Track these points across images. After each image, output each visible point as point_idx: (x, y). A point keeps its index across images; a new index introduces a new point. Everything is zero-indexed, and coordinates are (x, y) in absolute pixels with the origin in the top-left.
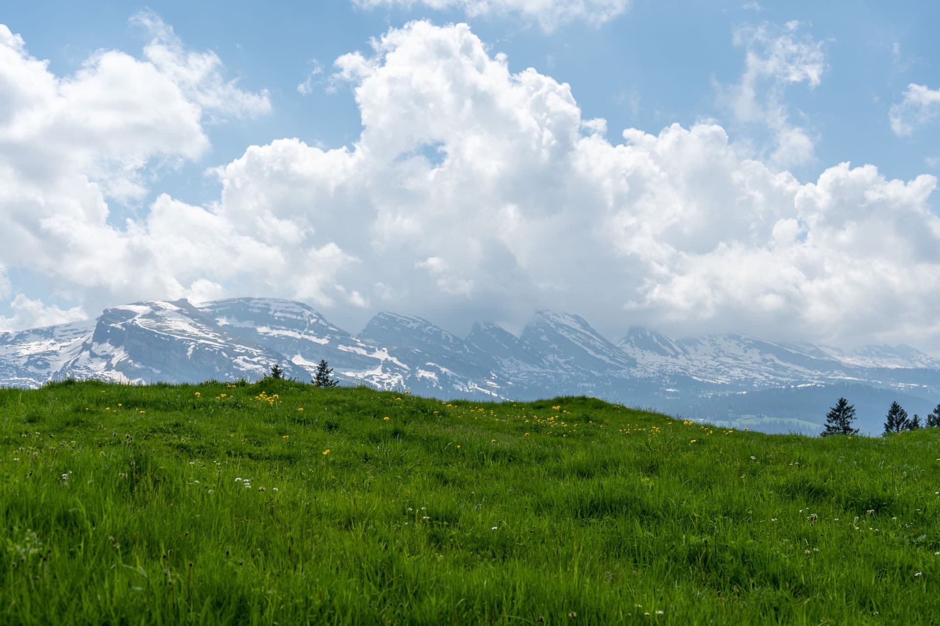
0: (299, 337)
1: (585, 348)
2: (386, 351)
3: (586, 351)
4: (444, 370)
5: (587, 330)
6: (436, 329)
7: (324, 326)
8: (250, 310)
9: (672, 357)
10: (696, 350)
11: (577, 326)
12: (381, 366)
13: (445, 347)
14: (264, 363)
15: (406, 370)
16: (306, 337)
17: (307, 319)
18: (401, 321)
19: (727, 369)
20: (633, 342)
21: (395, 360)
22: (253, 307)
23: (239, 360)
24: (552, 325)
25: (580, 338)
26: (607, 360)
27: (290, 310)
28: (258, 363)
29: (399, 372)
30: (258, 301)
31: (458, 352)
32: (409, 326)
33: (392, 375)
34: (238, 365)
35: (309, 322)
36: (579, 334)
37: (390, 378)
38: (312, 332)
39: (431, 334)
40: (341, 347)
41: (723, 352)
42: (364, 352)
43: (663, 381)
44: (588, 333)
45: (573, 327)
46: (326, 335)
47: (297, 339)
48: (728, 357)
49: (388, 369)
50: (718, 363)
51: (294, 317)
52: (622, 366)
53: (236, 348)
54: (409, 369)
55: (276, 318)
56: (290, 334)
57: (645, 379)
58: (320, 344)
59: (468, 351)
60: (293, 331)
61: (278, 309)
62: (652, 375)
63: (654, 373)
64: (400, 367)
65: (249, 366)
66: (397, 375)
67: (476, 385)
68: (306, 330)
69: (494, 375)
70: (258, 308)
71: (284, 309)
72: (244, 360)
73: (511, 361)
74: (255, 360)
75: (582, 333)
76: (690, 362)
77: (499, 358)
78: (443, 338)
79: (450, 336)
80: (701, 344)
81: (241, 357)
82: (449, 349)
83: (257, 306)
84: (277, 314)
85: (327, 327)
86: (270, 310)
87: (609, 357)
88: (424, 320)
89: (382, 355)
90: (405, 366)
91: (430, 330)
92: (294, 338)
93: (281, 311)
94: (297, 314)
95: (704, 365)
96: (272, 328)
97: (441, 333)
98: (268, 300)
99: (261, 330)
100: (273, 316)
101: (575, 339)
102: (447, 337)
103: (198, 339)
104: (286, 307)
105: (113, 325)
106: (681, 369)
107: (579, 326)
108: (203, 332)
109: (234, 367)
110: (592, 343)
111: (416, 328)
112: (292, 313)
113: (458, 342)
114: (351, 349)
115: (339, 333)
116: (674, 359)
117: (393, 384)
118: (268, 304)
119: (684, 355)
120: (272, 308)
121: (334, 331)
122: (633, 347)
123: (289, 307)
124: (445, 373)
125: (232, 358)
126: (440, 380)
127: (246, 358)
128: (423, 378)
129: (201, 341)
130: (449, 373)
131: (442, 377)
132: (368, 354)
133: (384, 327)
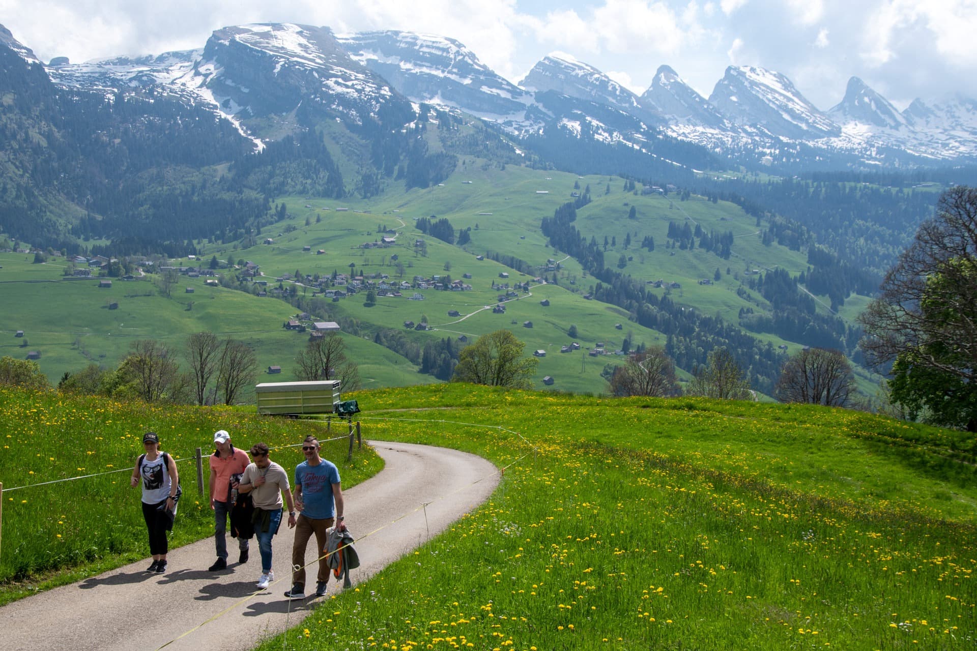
0: (442, 75)
1: (781, 111)
2: (534, 96)
3: (781, 115)
4: (589, 118)
5: (789, 91)
6: (603, 78)
7: (469, 64)
8: (398, 44)
9: (891, 128)
10: (928, 122)
11: (778, 87)
12: (525, 112)
13: (610, 99)
14: (359, 87)
15: (549, 117)
16: (449, 76)
17: (452, 56)
18: (566, 67)
19: (957, 144)
20: (847, 109)
21: (540, 106)
22: (401, 41)
23: (331, 82)
24: (746, 83)
25: (777, 100)
26: (804, 126)
27: (438, 45)
28: (353, 87)
29: (543, 119)
30: (407, 35)
31: (624, 105)
32: (574, 73)
33: (535, 122)
34: (328, 87)
35: (455, 59)
36: (777, 95)
37: (531, 125)
38: (455, 70)
39: (597, 83)
40: (485, 89)
41: (961, 125)
42: (508, 96)
43: (868, 153)
44: (789, 95)
45: (772, 86)
46: (470, 74)
47: (439, 78)
48: (967, 131)
49: (532, 115)
50: (948, 137)
51: (439, 53)
52: (822, 134)
53: (333, 70)
54: (554, 117)
55: (421, 53)
56: (433, 71)
57: (847, 149)
58: (462, 84)
59: (635, 104)
60: (436, 68)
61: (425, 44)
62: (856, 146)
63: (859, 144)
64: (545, 114)
65: (339, 89)
66: (540, 123)
67: (621, 137)
68: (450, 68)
69: (644, 126)
70: (406, 43)
71: (430, 44)
72: (337, 83)
73: (689, 121)
74: (349, 83)
75: (781, 94)
76: (912, 135)
77: (676, 117)
78: (610, 88)
79: (617, 87)
80: (936, 116)
81: (334, 79)
82: (614, 101)
83: (403, 40)
84: (425, 49)
85: (472, 65)
87: (807, 122)
88: (592, 68)
89: (528, 100)
90: (550, 113)
91: (597, 79)
92: (436, 76)
93: (428, 46)
94: (443, 50)
95: (930, 138)
96: (416, 65)
97: (608, 82)
98: (417, 34)
99: (404, 66)
100: (418, 51)
101: (770, 101)
102: (614, 88)
103: (293, 56)
104: (434, 42)
105: (222, 41)
106: (897, 141)
107: (780, 85)
108: (306, 52)
109: (324, 89)
110: (790, 105)
111: (582, 76)
112: (438, 48)
113: (626, 95)
114: (495, 91)
115: (483, 72)
116: (893, 130)
117: (531, 132)
118: (416, 38)
119: (906, 126)
120: (419, 42)
121: (479, 70)
122: (845, 115)
123: (437, 42)
124: (590, 122)
125: (323, 79)
126: (582, 129)
127: (340, 80)
128: (564, 127)
129: (295, 59)
130: (595, 123)
131: (586, 126)
132: (513, 97)
133: (547, 73)
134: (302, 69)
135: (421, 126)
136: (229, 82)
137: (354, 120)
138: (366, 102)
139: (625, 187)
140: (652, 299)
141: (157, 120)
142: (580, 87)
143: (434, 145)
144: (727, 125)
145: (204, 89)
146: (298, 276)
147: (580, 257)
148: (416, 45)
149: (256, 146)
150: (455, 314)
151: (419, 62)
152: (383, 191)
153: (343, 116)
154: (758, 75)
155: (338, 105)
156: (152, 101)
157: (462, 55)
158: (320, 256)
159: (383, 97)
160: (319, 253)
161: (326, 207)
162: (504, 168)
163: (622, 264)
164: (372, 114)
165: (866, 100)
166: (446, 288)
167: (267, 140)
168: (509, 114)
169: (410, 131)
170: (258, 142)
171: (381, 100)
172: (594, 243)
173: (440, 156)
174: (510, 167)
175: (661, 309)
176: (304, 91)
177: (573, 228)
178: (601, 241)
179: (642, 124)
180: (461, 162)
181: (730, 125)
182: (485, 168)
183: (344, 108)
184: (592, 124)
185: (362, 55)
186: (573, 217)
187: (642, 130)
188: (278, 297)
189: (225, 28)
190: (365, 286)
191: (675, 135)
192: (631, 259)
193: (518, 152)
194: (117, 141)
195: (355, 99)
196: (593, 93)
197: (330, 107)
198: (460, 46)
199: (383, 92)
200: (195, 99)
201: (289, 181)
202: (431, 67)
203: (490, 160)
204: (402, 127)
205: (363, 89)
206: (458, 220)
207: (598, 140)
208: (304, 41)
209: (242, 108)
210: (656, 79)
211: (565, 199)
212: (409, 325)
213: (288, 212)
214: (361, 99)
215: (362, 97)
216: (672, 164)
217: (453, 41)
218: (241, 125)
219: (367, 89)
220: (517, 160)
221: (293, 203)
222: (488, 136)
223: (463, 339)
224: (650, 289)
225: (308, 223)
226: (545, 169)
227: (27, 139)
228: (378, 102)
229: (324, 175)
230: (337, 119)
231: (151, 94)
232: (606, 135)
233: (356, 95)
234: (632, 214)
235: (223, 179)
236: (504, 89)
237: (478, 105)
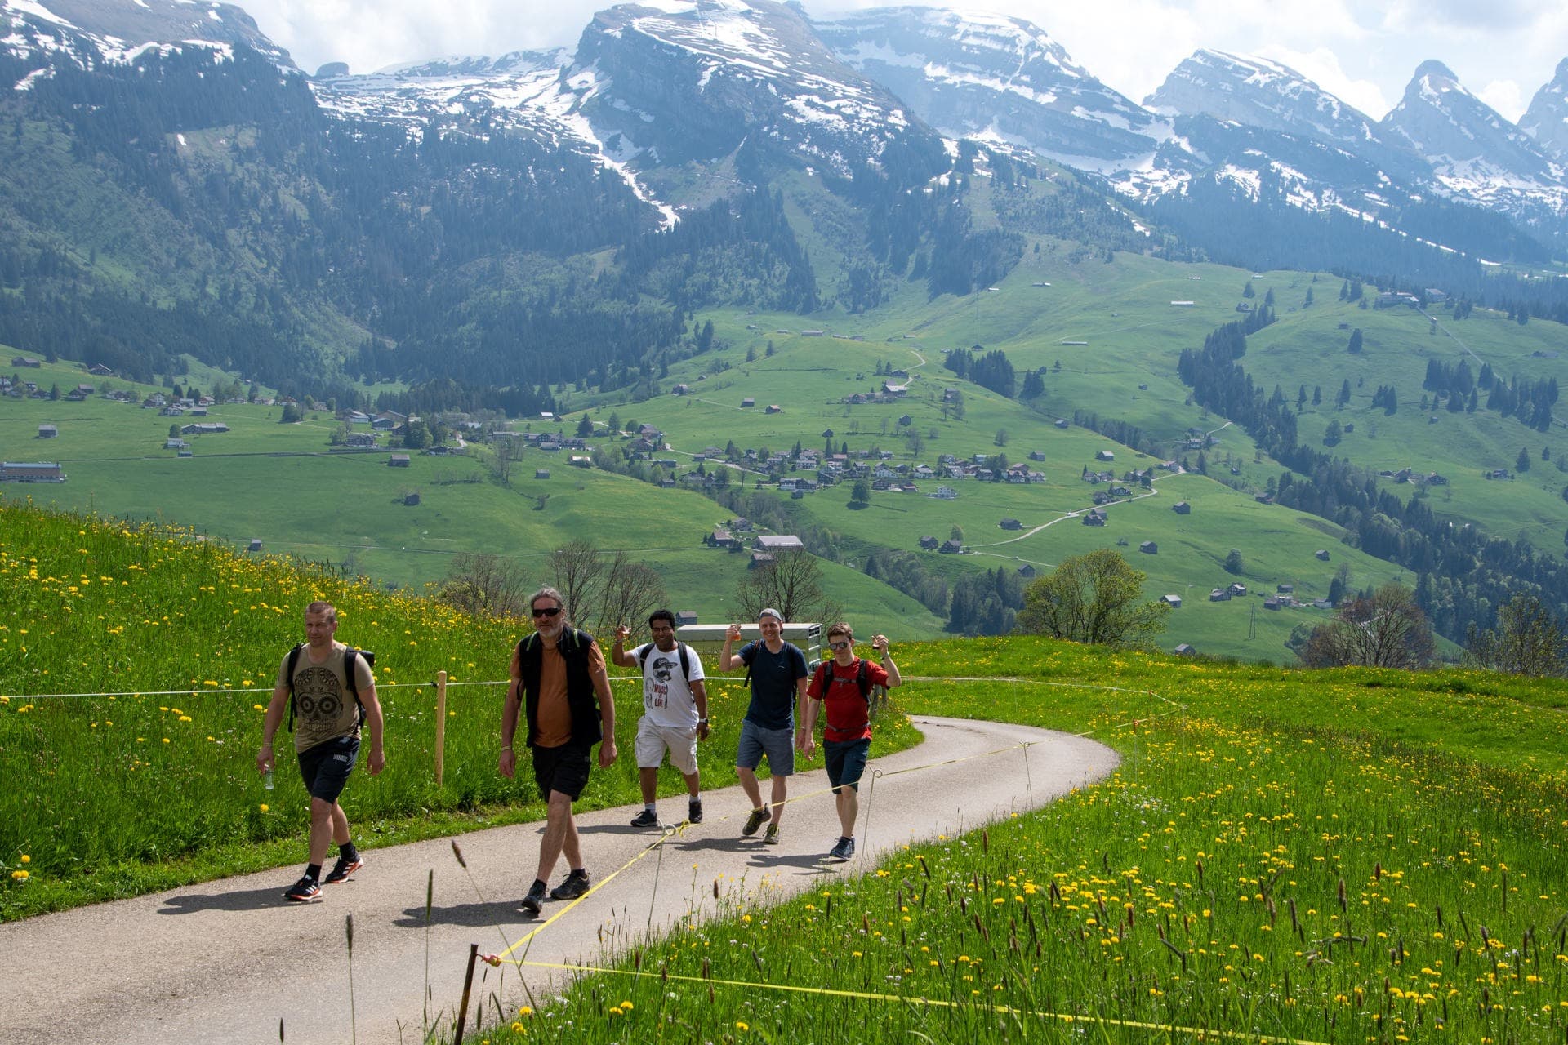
0: (1000, 88)
2: (1172, 125)
4: (1276, 165)
6: (1308, 88)
7: (1053, 67)
8: (922, 32)
12: (1154, 154)
13: (1321, 128)
14: (849, 111)
15: (1202, 163)
16: (1015, 88)
17: (1021, 52)
18: (1237, 69)
21: (1185, 145)
22: (928, 26)
23: (799, 103)
27: (995, 32)
28: (838, 110)
29: (1189, 169)
30: (940, 13)
31: (1346, 138)
32: (1250, 80)
33: (1172, 173)
34: (794, 112)
35: (1027, 56)
37: (1164, 178)
38: (1025, 78)
39: (1296, 98)
40: (1080, 112)
42: (1124, 124)
46: (1053, 85)
47: (996, 92)
49: (1167, 160)
51: (997, 47)
53: (803, 80)
54: (1209, 162)
55: (964, 48)
56: (985, 81)
58: (1038, 104)
59: (1369, 136)
60: (991, 75)
61: (972, 30)
64: (1191, 157)
65: (814, 115)
66: (1181, 174)
67: (1338, 201)
68: (1016, 74)
69: (1385, 179)
70: (939, 28)
71: (982, 30)
72: (810, 104)
73: (1475, 166)
74: (832, 105)
77: (1449, 159)
78: (1320, 108)
79: (1335, 104)
81: (805, 97)
82: (1328, 131)
83: (934, 23)
84: (971, 41)
85: (1058, 68)
86: (955, 32)
88: (1286, 69)
89: (1160, 132)
90: (1202, 156)
91: (1295, 91)
92: (991, 90)
93: (977, 35)
94: (1006, 41)
96: (953, 69)
97: (1317, 96)
98: (957, 12)
99: (932, 71)
100: (959, 44)
102: (1329, 107)
103: (734, 57)
104: (988, 27)
105: (610, 31)
108: (757, 48)
109: (785, 115)
111: (1266, 85)
112: (996, 38)
113: (1352, 119)
114: (1100, 116)
115: (1078, 80)
117: (1165, 189)
118: (955, 20)
120: (961, 28)
121: (1070, 78)
123: (993, 27)
124: (1279, 172)
125: (786, 97)
126: (1262, 186)
127: (816, 99)
128: (1228, 181)
129: (738, 61)
130: (1288, 173)
131: (1270, 180)
132: (1132, 127)
133: (1200, 81)
134: (748, 79)
135: (959, 181)
136: (620, 104)
137: (839, 171)
138: (861, 139)
139: (1344, 293)
140: (1389, 504)
141: (494, 173)
142: (1262, 105)
143: (983, 217)
144: (1554, 173)
145: (576, 116)
146: (731, 452)
147: (1252, 425)
148: (954, 31)
149: (664, 218)
150: (1013, 526)
151: (959, 64)
152: (887, 299)
153: (819, 163)
155: (810, 145)
156: (486, 139)
157: (1040, 49)
158: (773, 416)
159: (892, 128)
160: (770, 410)
161: (783, 328)
162: (1110, 258)
163: (1332, 438)
164: (871, 160)
166: (997, 477)
167: (683, 207)
168: (1124, 157)
169: (940, 191)
170: (666, 210)
171: (888, 135)
172: (1278, 398)
173: (994, 236)
174: (1123, 257)
175: (1408, 523)
176: (750, 118)
177: (1240, 369)
178: (1292, 395)
179: (1380, 173)
180: (1031, 247)
181: (1561, 174)
182: (1076, 258)
183: (822, 148)
184: (1284, 174)
185: (857, 52)
186: (1239, 349)
187: (1381, 186)
188: (695, 489)
189: (615, 7)
190: (850, 472)
191: (1445, 193)
192: (1349, 429)
193: (1138, 228)
194: (425, 209)
195: (840, 132)
196: (1287, 117)
197: (797, 149)
198: (1036, 32)
199: (891, 120)
200: (560, 134)
201: (721, 280)
202: (980, 73)
203: (1086, 244)
204: (925, 184)
205: (857, 115)
206: (1022, 355)
207: (1293, 206)
208: (753, 28)
209: (641, 149)
210: (1413, 88)
211: (1224, 315)
212: (928, 544)
213: (716, 337)
214: (851, 133)
215: (855, 130)
216: (1437, 249)
217: (1024, 25)
218: (638, 180)
219: (864, 115)
220: (1136, 245)
221: (726, 321)
222: (1083, 200)
223: (1027, 571)
224: (1386, 486)
225: (750, 358)
226: (1189, 260)
227: (276, 207)
228: (882, 137)
229: (782, 270)
230: (809, 169)
231: (484, 126)
232: (1309, 195)
233: (843, 125)
234: (1356, 344)
235: (603, 276)
236: (1116, 112)
237: (1065, 142)
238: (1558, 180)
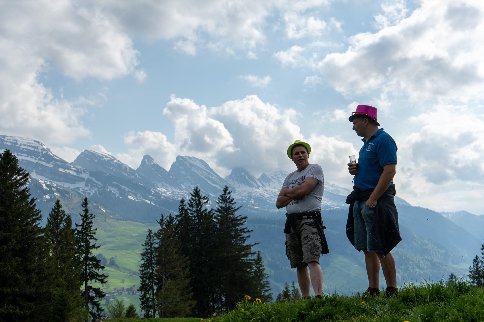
0: (35, 161)
1: (207, 180)
2: (89, 174)
3: (207, 182)
4: (123, 187)
5: (208, 169)
6: (119, 162)
7: (52, 156)
8: (5, 143)
10: (270, 185)
11: (203, 167)
12: (85, 182)
13: (124, 174)
15: (100, 185)
16: (40, 162)
17: (40, 151)
18: (99, 156)
20: (234, 178)
21: (93, 179)
22: (6, 141)
24: (188, 165)
25: (204, 174)
26: (219, 188)
27: (31, 145)
29: (96, 187)
30: (10, 138)
31: (132, 177)
32: (103, 160)
33: (92, 188)
35: (42, 153)
36: (203, 171)
37: (90, 190)
38: (43, 159)
39: (116, 165)
40: (61, 170)
42: (75, 174)
43: (250, 202)
44: (209, 171)
45: (201, 167)
46: (52, 161)
49: (89, 184)
51: (32, 149)
54: (102, 185)
55: (21, 149)
56: (29, 159)
57: (240, 200)
58: (48, 167)
59: (138, 177)
60: (31, 157)
61: (23, 144)
62: (244, 198)
63: (245, 197)
64: (97, 184)
66: (94, 188)
67: (142, 198)
68: (39, 157)
69: (153, 192)
70: (10, 142)
71: (26, 144)
73: (163, 184)
75: (205, 171)
76: (266, 192)
77: (156, 182)
78: (123, 168)
79: (127, 167)
80: (272, 181)
82: (126, 175)
83: (9, 141)
84: (22, 147)
85: (53, 157)
86: (17, 144)
88: (112, 157)
89: (85, 176)
90: (100, 183)
91: (116, 163)
92: (32, 162)
93: (24, 145)
94: (34, 147)
95: (274, 194)
97: (122, 165)
98: (16, 138)
100: (19, 148)
101: (201, 174)
102: (126, 168)
104: (28, 143)
106: (260, 195)
107: (204, 166)
110: (211, 177)
111: (108, 161)
112: (31, 147)
113: (132, 171)
114: (67, 171)
116: (257, 189)
117: (92, 193)
118: (16, 140)
119: (262, 187)
120: (19, 143)
121: (57, 159)
122: (234, 181)
123: (30, 143)
124: (124, 189)
128: (110, 192)
130: (127, 189)
131: (122, 191)
132: (77, 174)
133: (88, 159)
142: (107, 167)
144: (183, 187)
151: (20, 154)
154: (193, 160)
157: (45, 150)
165: (243, 174)
168: (75, 183)
179: (152, 190)
181: (185, 187)
187: (153, 194)
193: (102, 209)
196: (114, 170)
198: (42, 145)
202: (28, 157)
207: (129, 198)
210: (143, 162)
217: (38, 143)
232: (133, 196)
236: (72, 170)
237: (58, 178)
238: (184, 189)
